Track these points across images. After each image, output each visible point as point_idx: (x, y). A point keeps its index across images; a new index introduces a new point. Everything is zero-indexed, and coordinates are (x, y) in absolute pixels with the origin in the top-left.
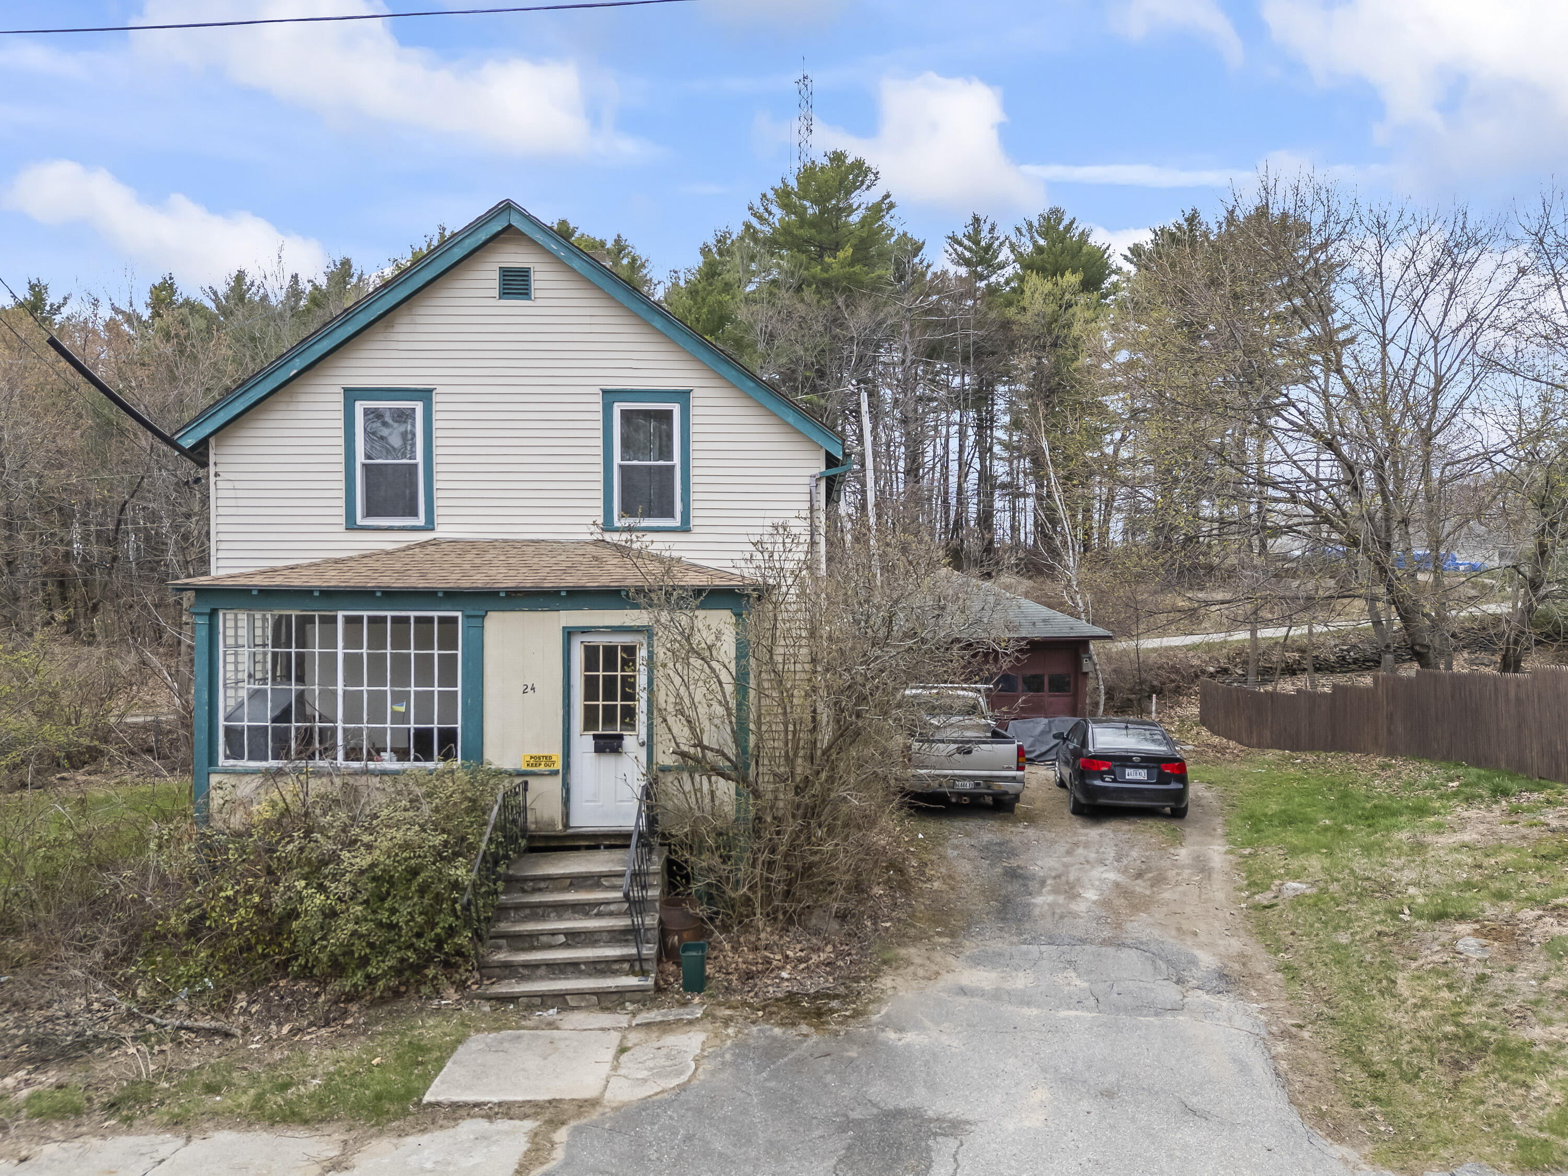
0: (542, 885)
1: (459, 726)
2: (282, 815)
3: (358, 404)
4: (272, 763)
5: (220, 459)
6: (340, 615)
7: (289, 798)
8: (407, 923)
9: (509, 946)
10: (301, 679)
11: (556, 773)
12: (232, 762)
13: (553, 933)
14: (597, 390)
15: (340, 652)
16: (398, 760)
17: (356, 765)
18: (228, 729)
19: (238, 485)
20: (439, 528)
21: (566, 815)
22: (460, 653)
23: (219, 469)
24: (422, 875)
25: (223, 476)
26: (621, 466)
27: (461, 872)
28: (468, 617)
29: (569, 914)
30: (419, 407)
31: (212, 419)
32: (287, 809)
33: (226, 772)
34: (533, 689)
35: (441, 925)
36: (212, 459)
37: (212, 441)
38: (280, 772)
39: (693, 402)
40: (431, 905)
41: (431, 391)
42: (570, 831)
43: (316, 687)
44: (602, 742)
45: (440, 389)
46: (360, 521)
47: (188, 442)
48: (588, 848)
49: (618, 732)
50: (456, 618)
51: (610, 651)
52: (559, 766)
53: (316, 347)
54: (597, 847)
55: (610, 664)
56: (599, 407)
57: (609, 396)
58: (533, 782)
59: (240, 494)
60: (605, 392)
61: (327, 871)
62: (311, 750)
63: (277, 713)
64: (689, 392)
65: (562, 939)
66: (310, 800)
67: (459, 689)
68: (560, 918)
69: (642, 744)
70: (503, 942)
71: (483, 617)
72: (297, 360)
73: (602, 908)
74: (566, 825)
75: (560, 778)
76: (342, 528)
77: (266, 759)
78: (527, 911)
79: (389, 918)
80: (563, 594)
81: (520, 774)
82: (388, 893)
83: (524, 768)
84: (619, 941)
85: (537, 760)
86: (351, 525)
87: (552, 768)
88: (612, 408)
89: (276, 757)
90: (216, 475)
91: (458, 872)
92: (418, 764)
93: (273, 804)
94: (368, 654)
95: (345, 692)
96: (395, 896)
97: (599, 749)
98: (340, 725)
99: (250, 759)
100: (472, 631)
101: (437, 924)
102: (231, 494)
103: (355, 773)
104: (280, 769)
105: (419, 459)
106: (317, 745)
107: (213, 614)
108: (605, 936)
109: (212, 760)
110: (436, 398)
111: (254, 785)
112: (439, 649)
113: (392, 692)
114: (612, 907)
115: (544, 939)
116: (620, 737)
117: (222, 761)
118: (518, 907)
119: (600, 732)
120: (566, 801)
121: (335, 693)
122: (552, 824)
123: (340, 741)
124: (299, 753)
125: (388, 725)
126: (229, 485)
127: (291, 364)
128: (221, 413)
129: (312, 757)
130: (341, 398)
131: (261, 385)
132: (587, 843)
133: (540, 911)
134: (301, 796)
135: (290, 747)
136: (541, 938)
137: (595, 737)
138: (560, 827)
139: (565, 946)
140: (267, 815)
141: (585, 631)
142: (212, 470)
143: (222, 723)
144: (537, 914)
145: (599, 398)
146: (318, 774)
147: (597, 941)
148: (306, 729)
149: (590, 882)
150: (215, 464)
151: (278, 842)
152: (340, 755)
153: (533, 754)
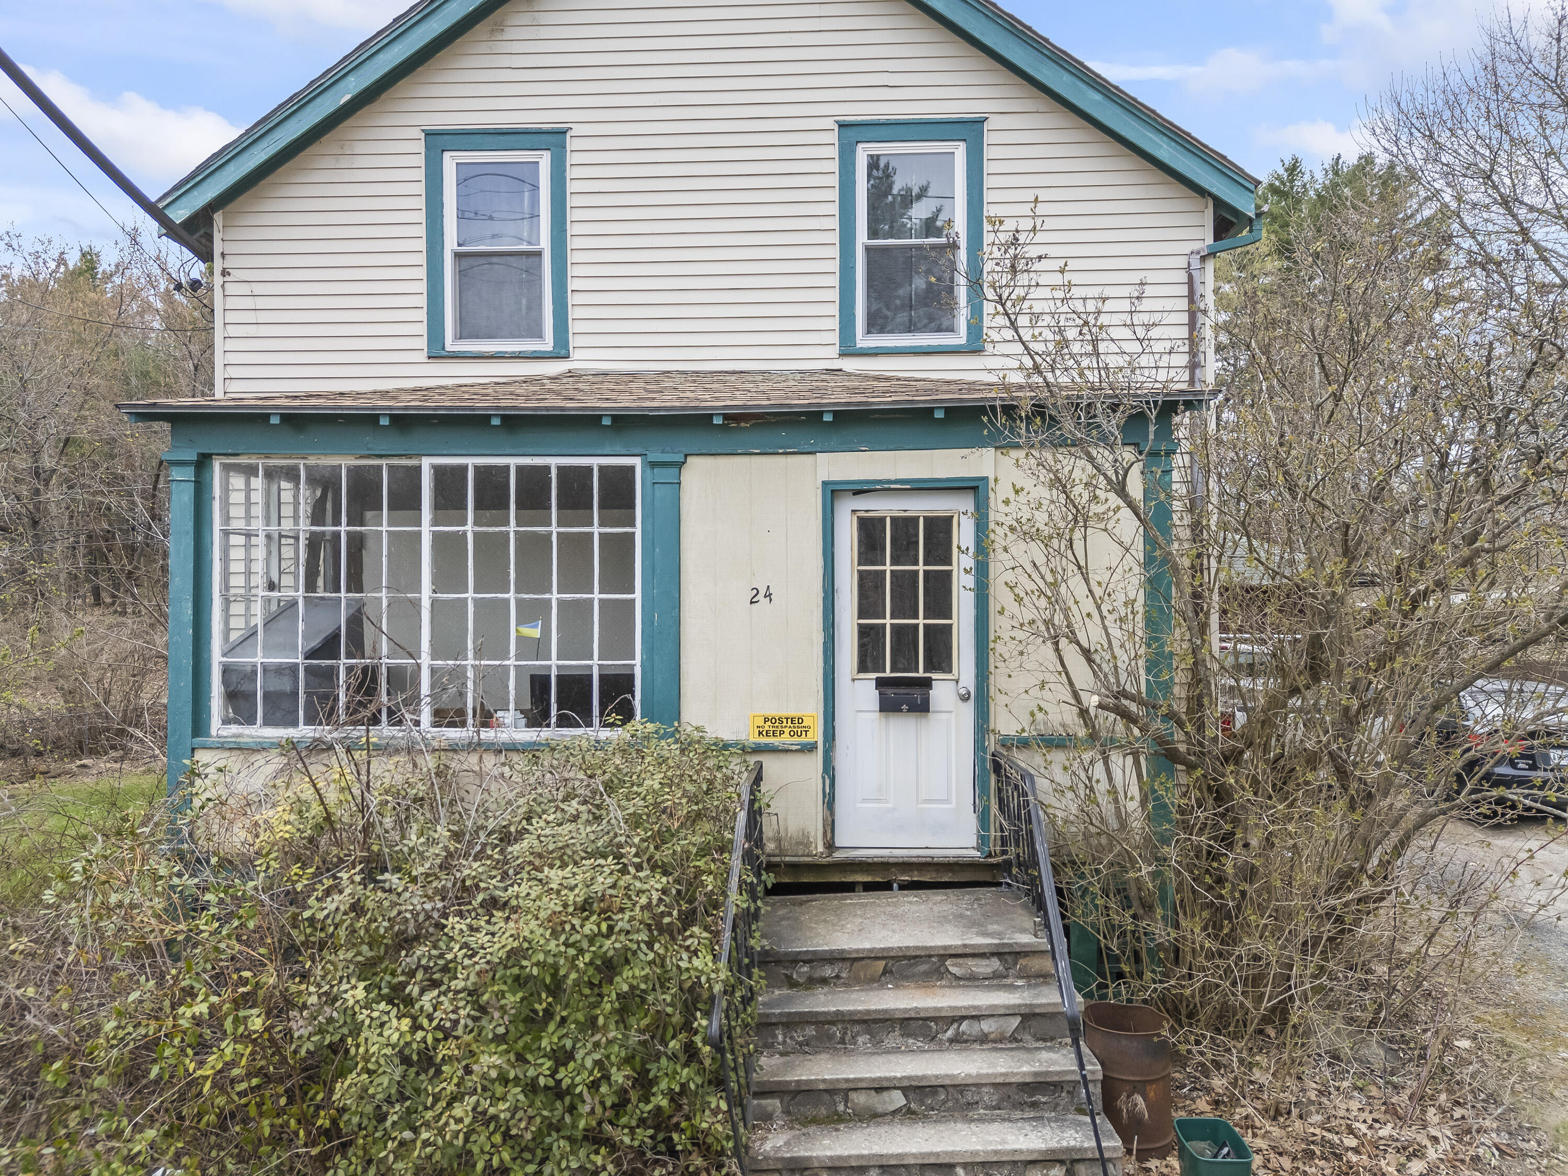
0: (828, 971)
1: (638, 661)
2: (319, 828)
3: (447, 155)
4: (303, 732)
5: (230, 248)
6: (426, 463)
7: (332, 797)
8: (594, 1086)
9: (787, 1112)
10: (356, 584)
11: (809, 748)
12: (234, 729)
13: (880, 1087)
14: (830, 123)
15: (426, 530)
16: (527, 726)
17: (454, 734)
18: (226, 670)
19: (258, 289)
20: (575, 354)
21: (830, 826)
22: (638, 531)
23: (230, 263)
24: (627, 973)
25: (236, 275)
26: (868, 249)
27: (702, 962)
28: (654, 465)
29: (893, 1039)
30: (544, 160)
31: (218, 175)
32: (328, 818)
33: (222, 747)
34: (768, 595)
35: (663, 1085)
36: (218, 247)
37: (218, 218)
38: (319, 747)
39: (988, 138)
40: (643, 1043)
41: (563, 132)
42: (838, 855)
43: (384, 594)
44: (890, 692)
45: (577, 130)
46: (451, 345)
47: (179, 215)
48: (869, 887)
49: (921, 673)
50: (632, 469)
51: (904, 526)
52: (816, 735)
53: (381, 56)
54: (886, 886)
55: (905, 550)
56: (834, 152)
57: (851, 133)
58: (771, 764)
59: (261, 303)
60: (842, 126)
61: (412, 961)
62: (372, 708)
63: (315, 643)
64: (982, 121)
65: (897, 1099)
66: (374, 800)
67: (638, 596)
68: (879, 1048)
69: (965, 698)
70: (774, 1104)
71: (680, 465)
72: (351, 78)
73: (964, 1026)
74: (830, 846)
75: (818, 758)
76: (422, 356)
77: (295, 724)
78: (811, 1031)
79: (554, 1072)
80: (828, 418)
81: (747, 750)
82: (549, 1014)
83: (754, 738)
84: (1020, 1106)
85: (775, 723)
86: (437, 353)
87: (803, 739)
88: (853, 152)
89: (310, 721)
90: (225, 273)
91: (696, 962)
92: (565, 731)
93: (300, 806)
94: (476, 535)
95: (434, 602)
96: (563, 1020)
97: (888, 706)
98: (425, 660)
99: (267, 723)
100: (660, 491)
101: (655, 1081)
102: (248, 303)
103: (454, 749)
104: (319, 740)
105: (545, 243)
106: (384, 698)
107: (202, 463)
108: (988, 1096)
109: (199, 725)
110: (571, 144)
111: (270, 769)
112: (601, 525)
113: (519, 602)
114: (986, 1026)
115: (860, 1099)
116: (926, 684)
117: (216, 725)
118: (793, 1022)
119: (888, 673)
120: (830, 801)
121: (416, 605)
122: (804, 841)
123: (425, 689)
124: (352, 710)
125: (511, 662)
126: (245, 289)
127: (342, 84)
128: (231, 167)
129: (375, 720)
130: (420, 147)
131: (293, 122)
132: (868, 879)
133: (836, 1031)
134: (356, 792)
135: (336, 699)
136: (853, 1096)
137: (881, 683)
138: (821, 849)
139: (908, 1115)
140: (284, 831)
141: (860, 490)
142: (218, 264)
143: (217, 658)
144: (830, 1037)
145: (833, 137)
146: (386, 749)
147: (971, 1105)
148: (365, 669)
149: (923, 968)
150: (223, 255)
151: (311, 889)
152: (426, 717)
153: (770, 713)
